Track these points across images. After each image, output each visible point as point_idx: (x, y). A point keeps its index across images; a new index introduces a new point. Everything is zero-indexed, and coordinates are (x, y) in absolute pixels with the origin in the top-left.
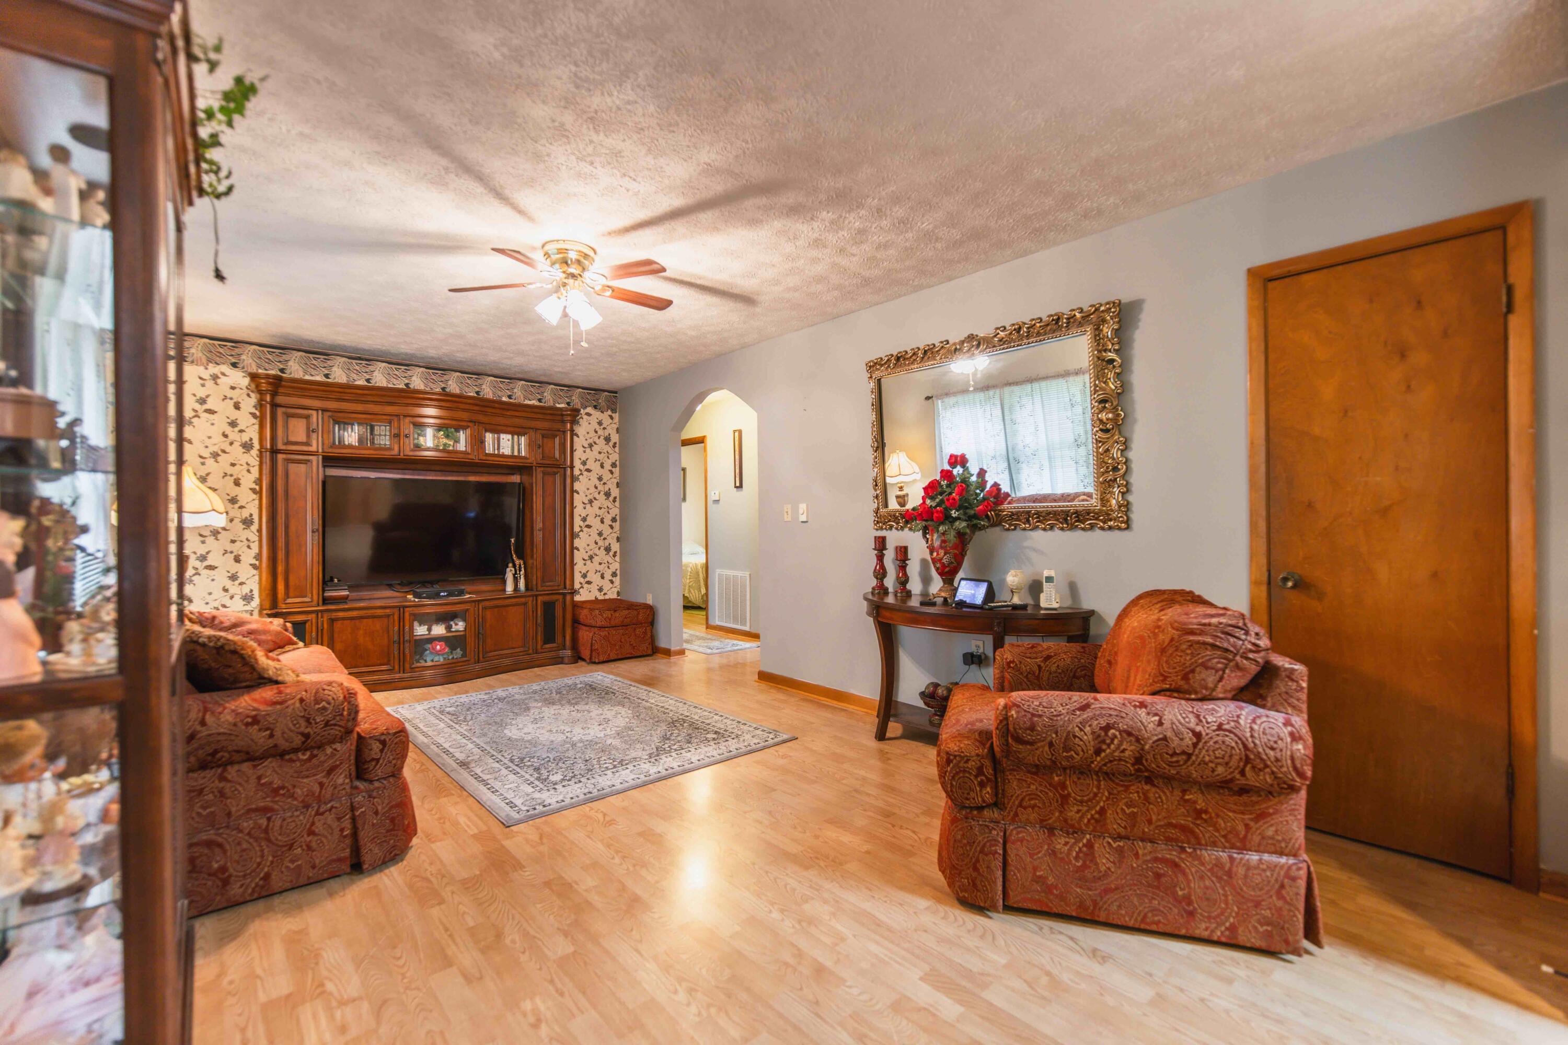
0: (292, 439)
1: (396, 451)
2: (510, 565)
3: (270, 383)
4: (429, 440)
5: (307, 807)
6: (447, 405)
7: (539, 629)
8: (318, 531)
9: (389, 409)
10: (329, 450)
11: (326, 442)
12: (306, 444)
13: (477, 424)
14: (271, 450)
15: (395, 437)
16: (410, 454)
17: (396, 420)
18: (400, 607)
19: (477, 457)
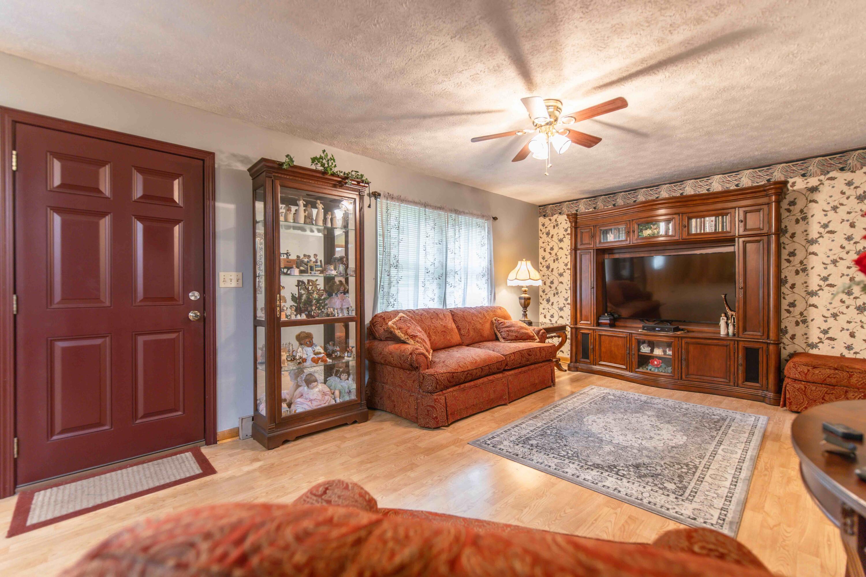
0: (584, 242)
1: (628, 242)
2: (723, 315)
3: (573, 217)
5: (409, 391)
6: (670, 205)
7: (740, 368)
8: (594, 288)
9: (625, 218)
10: (599, 246)
11: (598, 241)
12: (589, 244)
13: (681, 215)
14: (575, 249)
15: (628, 233)
16: (636, 242)
17: (628, 223)
18: (630, 333)
19: (680, 238)
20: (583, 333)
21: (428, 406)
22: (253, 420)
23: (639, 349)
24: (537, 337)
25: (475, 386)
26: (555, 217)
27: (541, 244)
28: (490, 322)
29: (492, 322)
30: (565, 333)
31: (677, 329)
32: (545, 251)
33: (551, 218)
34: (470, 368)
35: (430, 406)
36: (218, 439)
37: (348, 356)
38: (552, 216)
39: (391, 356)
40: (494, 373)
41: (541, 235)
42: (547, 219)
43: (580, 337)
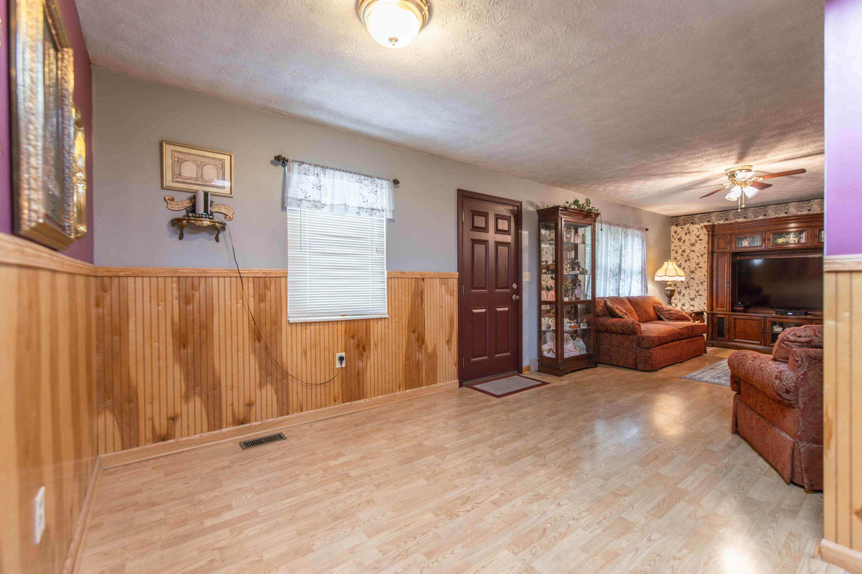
0: (720, 247)
1: (763, 247)
3: (710, 228)
4: (792, 240)
5: (627, 349)
6: (800, 221)
8: (729, 282)
9: (761, 229)
10: (734, 250)
11: (734, 247)
12: (725, 248)
13: (812, 228)
14: (712, 253)
15: (764, 241)
16: (771, 247)
17: (764, 233)
18: (764, 317)
19: (812, 245)
20: (718, 318)
21: (646, 357)
22: (538, 361)
23: (772, 329)
24: (691, 319)
25: (668, 347)
26: (687, 226)
27: (673, 247)
28: (652, 307)
29: (654, 307)
30: (702, 317)
31: (806, 314)
32: (677, 253)
33: (684, 227)
34: (665, 335)
35: (647, 357)
36: (523, 371)
37: (583, 326)
38: (684, 225)
39: (613, 326)
40: (675, 341)
41: (673, 240)
42: (679, 228)
43: (715, 321)
